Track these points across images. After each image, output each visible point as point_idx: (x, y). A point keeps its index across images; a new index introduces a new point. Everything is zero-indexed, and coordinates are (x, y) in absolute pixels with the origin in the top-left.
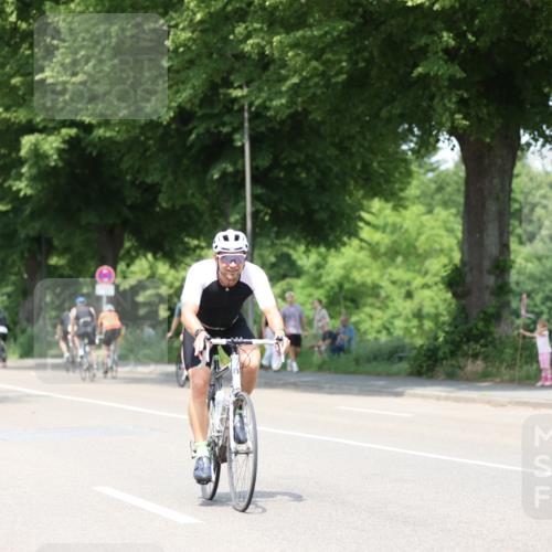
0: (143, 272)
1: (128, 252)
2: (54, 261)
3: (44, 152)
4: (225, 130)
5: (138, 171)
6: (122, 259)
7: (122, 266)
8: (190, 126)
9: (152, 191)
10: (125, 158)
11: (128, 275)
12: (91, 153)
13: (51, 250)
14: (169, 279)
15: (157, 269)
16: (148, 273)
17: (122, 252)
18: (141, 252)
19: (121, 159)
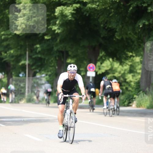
0: (108, 67)
1: (101, 57)
2: (69, 61)
3: (66, 14)
4: (145, 5)
5: (106, 23)
6: (99, 61)
7: (98, 64)
8: (130, 4)
9: (112, 31)
10: (101, 17)
11: (101, 68)
12: (86, 14)
13: (68, 56)
14: (119, 70)
15: (114, 65)
16: (110, 67)
17: (99, 58)
18: (107, 58)
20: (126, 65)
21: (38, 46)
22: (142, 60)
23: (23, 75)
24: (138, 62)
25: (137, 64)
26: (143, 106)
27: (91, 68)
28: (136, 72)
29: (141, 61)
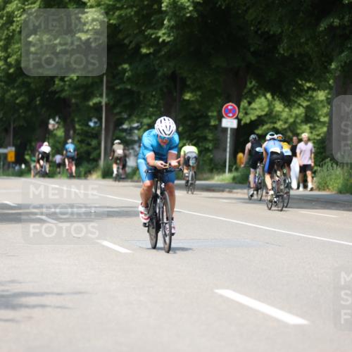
0: (262, 109)
1: (250, 90)
2: (188, 96)
3: (182, 4)
5: (259, 23)
6: (244, 97)
7: (244, 103)
9: (273, 40)
10: (251, 11)
11: (249, 111)
12: (220, 6)
13: (184, 88)
14: (284, 115)
15: (274, 107)
16: (267, 110)
17: (246, 91)
18: (260, 92)
19: (246, 11)
20: (298, 107)
21: (126, 66)
22: (329, 96)
23: (95, 123)
24: (322, 101)
25: (320, 105)
26: (330, 187)
27: (230, 111)
28: (319, 121)
29: (327, 99)
